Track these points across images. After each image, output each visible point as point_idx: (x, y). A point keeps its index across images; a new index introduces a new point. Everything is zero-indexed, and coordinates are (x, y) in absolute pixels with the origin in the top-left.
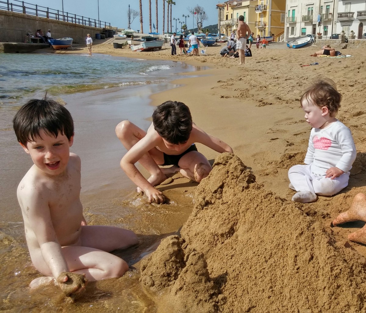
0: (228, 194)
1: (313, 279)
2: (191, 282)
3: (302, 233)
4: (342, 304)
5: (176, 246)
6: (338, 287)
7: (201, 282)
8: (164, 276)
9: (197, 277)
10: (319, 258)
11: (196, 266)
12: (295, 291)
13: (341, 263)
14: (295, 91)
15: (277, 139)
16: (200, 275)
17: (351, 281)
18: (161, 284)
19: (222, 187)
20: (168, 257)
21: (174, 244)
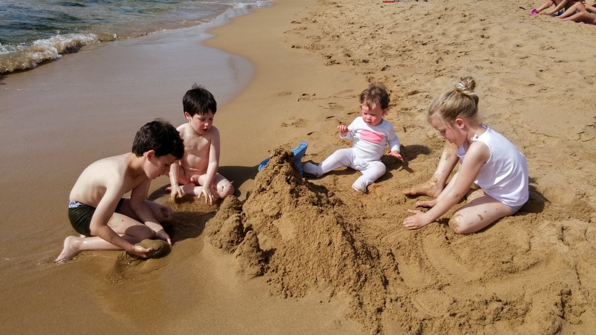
1: (329, 258)
2: (247, 251)
5: (238, 222)
7: (254, 251)
10: (335, 244)
15: (333, 117)
16: (253, 247)
18: (227, 247)
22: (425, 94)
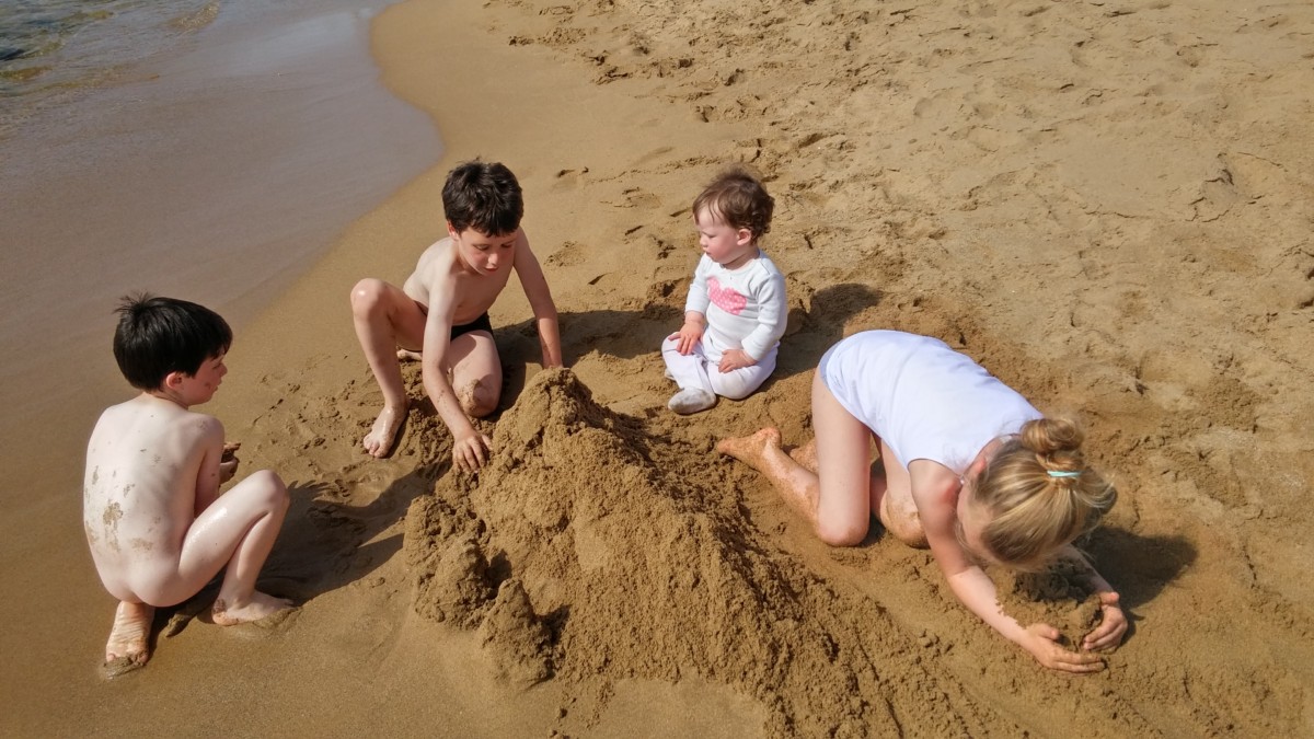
1: (699, 617)
2: (506, 629)
4: (745, 659)
5: (473, 555)
6: (739, 631)
7: (522, 627)
9: (515, 620)
10: (708, 582)
12: (672, 637)
13: (742, 593)
15: (639, 227)
16: (520, 617)
17: (759, 620)
18: (456, 616)
19: (540, 435)
20: (463, 574)
21: (469, 552)
22: (838, 139)
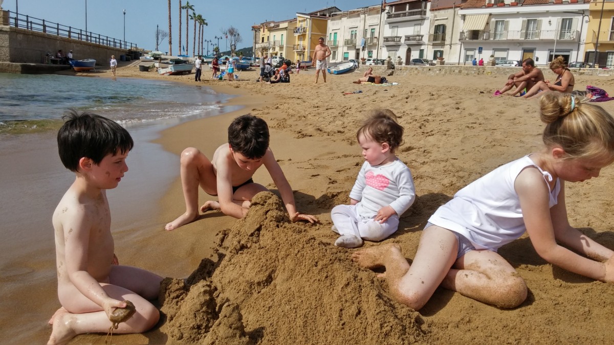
0: (266, 238)
3: (348, 284)
5: (207, 295)
8: (193, 328)
9: (231, 331)
10: (367, 313)
11: (230, 319)
14: (336, 122)
15: (318, 175)
16: (234, 329)
18: (191, 337)
19: (259, 229)
20: (199, 307)
22: (422, 150)
